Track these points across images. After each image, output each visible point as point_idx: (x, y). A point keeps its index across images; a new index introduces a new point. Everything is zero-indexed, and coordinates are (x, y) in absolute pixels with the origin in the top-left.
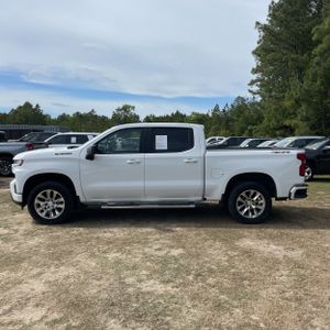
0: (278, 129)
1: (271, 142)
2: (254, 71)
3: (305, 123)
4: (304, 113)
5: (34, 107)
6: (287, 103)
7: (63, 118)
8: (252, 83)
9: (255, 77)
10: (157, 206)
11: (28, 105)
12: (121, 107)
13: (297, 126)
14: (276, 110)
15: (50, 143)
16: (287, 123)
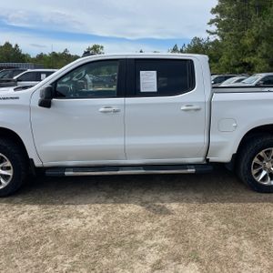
0: (237, 66)
1: (237, 78)
2: (214, 11)
3: (264, 61)
4: (265, 51)
5: (13, 46)
6: (248, 41)
7: (41, 57)
8: (211, 22)
9: (214, 17)
10: (142, 171)
11: (8, 45)
12: (91, 46)
13: (256, 63)
14: (236, 48)
15: (18, 80)
16: (247, 60)
